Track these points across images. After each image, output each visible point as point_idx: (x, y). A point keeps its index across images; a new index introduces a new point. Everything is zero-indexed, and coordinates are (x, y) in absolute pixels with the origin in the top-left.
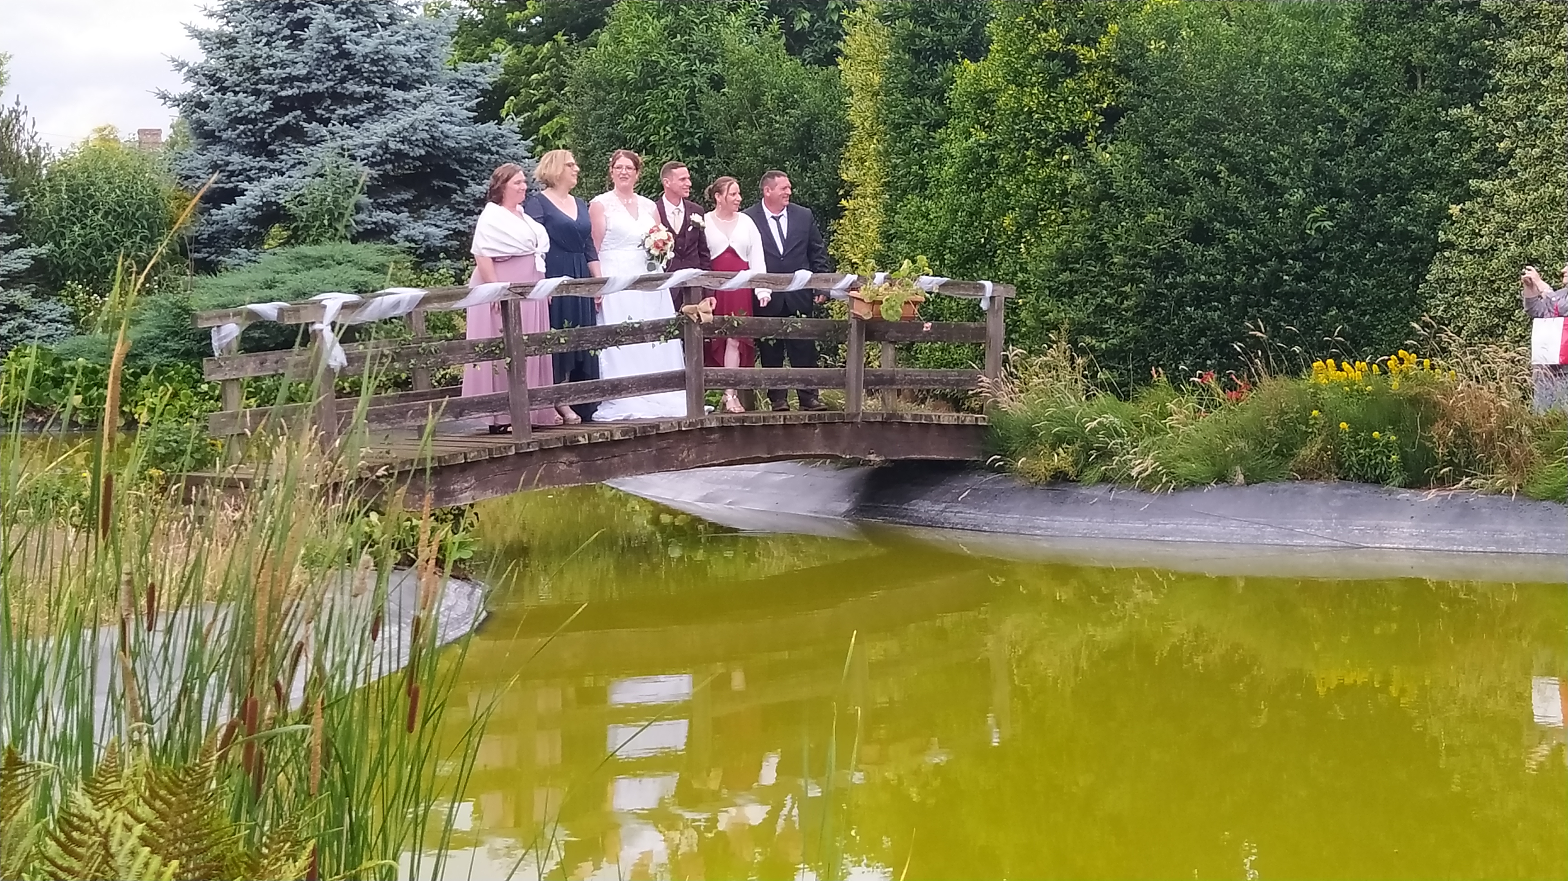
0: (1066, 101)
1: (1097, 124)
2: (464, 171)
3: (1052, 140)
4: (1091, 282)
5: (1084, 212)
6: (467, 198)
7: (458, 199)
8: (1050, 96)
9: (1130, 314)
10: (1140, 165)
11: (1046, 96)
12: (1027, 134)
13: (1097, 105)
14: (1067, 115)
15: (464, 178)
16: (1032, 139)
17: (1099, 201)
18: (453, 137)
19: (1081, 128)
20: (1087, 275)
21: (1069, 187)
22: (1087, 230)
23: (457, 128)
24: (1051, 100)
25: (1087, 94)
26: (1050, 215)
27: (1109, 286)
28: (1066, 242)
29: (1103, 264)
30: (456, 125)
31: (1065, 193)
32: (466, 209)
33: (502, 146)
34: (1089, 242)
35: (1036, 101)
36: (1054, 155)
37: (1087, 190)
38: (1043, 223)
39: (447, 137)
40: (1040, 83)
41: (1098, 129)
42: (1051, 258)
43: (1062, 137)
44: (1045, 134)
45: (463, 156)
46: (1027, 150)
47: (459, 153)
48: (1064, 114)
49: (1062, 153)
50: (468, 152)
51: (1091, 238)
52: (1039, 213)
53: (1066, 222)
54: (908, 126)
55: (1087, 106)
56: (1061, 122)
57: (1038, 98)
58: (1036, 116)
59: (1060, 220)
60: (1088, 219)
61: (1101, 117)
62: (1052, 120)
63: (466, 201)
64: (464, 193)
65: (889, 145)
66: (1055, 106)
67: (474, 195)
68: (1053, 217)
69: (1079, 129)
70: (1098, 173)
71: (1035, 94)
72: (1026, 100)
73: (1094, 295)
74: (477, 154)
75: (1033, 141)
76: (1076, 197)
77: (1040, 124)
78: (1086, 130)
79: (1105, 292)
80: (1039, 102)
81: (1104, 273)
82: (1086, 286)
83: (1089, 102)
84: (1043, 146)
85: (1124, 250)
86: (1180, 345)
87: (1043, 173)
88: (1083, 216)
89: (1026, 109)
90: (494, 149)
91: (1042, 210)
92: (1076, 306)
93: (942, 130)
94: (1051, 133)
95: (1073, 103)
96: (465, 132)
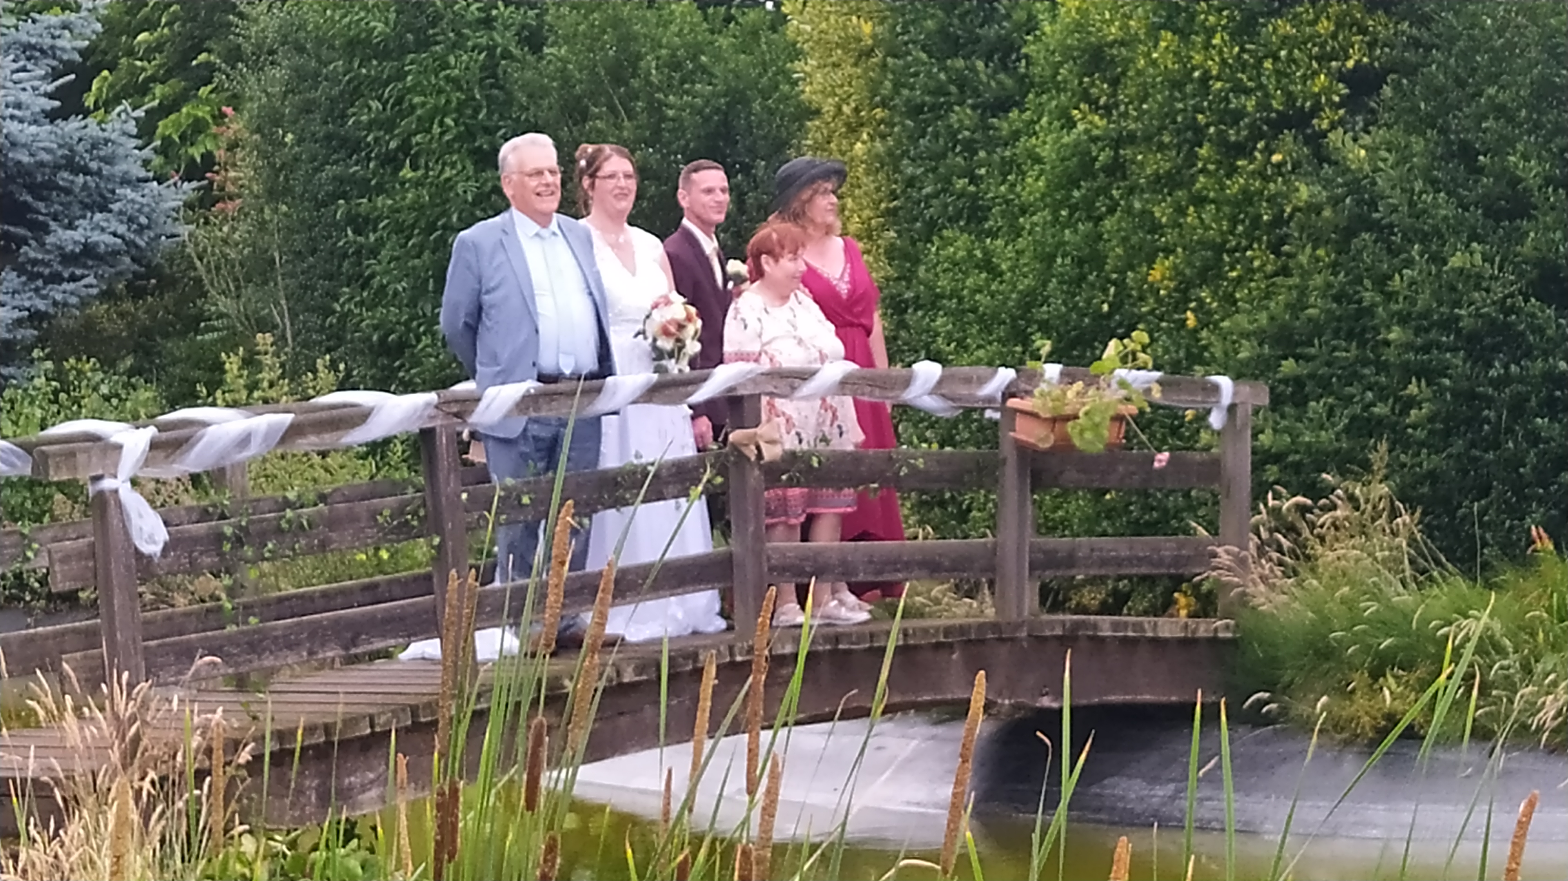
0: (1276, 58)
1: (1337, 99)
2: (41, 206)
3: (1251, 126)
4: (1339, 378)
5: (1321, 252)
6: (48, 252)
7: (32, 254)
8: (1243, 50)
9: (1420, 434)
10: (1430, 168)
11: (1237, 49)
12: (1200, 117)
13: (1334, 63)
14: (1278, 82)
15: (41, 218)
16: (1208, 125)
17: (1349, 233)
18: (24, 145)
19: (1308, 104)
20: (1329, 364)
21: (1288, 210)
22: (1330, 286)
23: (33, 129)
24: (1246, 56)
25: (1314, 45)
26: (1251, 260)
27: (1377, 383)
28: (1288, 306)
29: (1362, 345)
30: (30, 124)
31: (1279, 221)
32: (47, 271)
33: (109, 160)
34: (1335, 305)
35: (1217, 59)
36: (1251, 153)
37: (1327, 213)
38: (1234, 274)
39: (14, 144)
40: (1224, 28)
41: (1339, 106)
42: (1260, 335)
43: (1268, 121)
44: (1237, 116)
45: (39, 179)
46: (1201, 146)
47: (30, 174)
48: (1273, 80)
49: (1269, 151)
50: (47, 170)
51: (1337, 299)
52: (1226, 258)
53: (1285, 271)
54: (940, 111)
55: (1315, 65)
56: (1267, 95)
57: (1221, 52)
58: (1219, 85)
59: (1269, 268)
60: (1327, 267)
61: (1341, 85)
62: (1248, 92)
63: (47, 257)
64: (43, 244)
65: (899, 143)
66: (1254, 67)
67: (60, 248)
68: (1256, 263)
69: (1303, 106)
70: (1346, 184)
71: (1214, 47)
72: (1198, 58)
73: (1348, 400)
74: (66, 175)
75: (1212, 130)
76: (1302, 229)
77: (1227, 100)
78: (1317, 109)
79: (1370, 394)
80: (1224, 62)
81: (1366, 363)
82: (1330, 384)
83: (1318, 59)
84: (1233, 138)
85: (1403, 319)
86: (1519, 487)
87: (1234, 186)
88: (1318, 260)
89: (1196, 74)
90: (94, 165)
91: (1231, 252)
92: (1311, 420)
93: (1014, 114)
94: (1247, 114)
95: (1291, 60)
96: (43, 135)
